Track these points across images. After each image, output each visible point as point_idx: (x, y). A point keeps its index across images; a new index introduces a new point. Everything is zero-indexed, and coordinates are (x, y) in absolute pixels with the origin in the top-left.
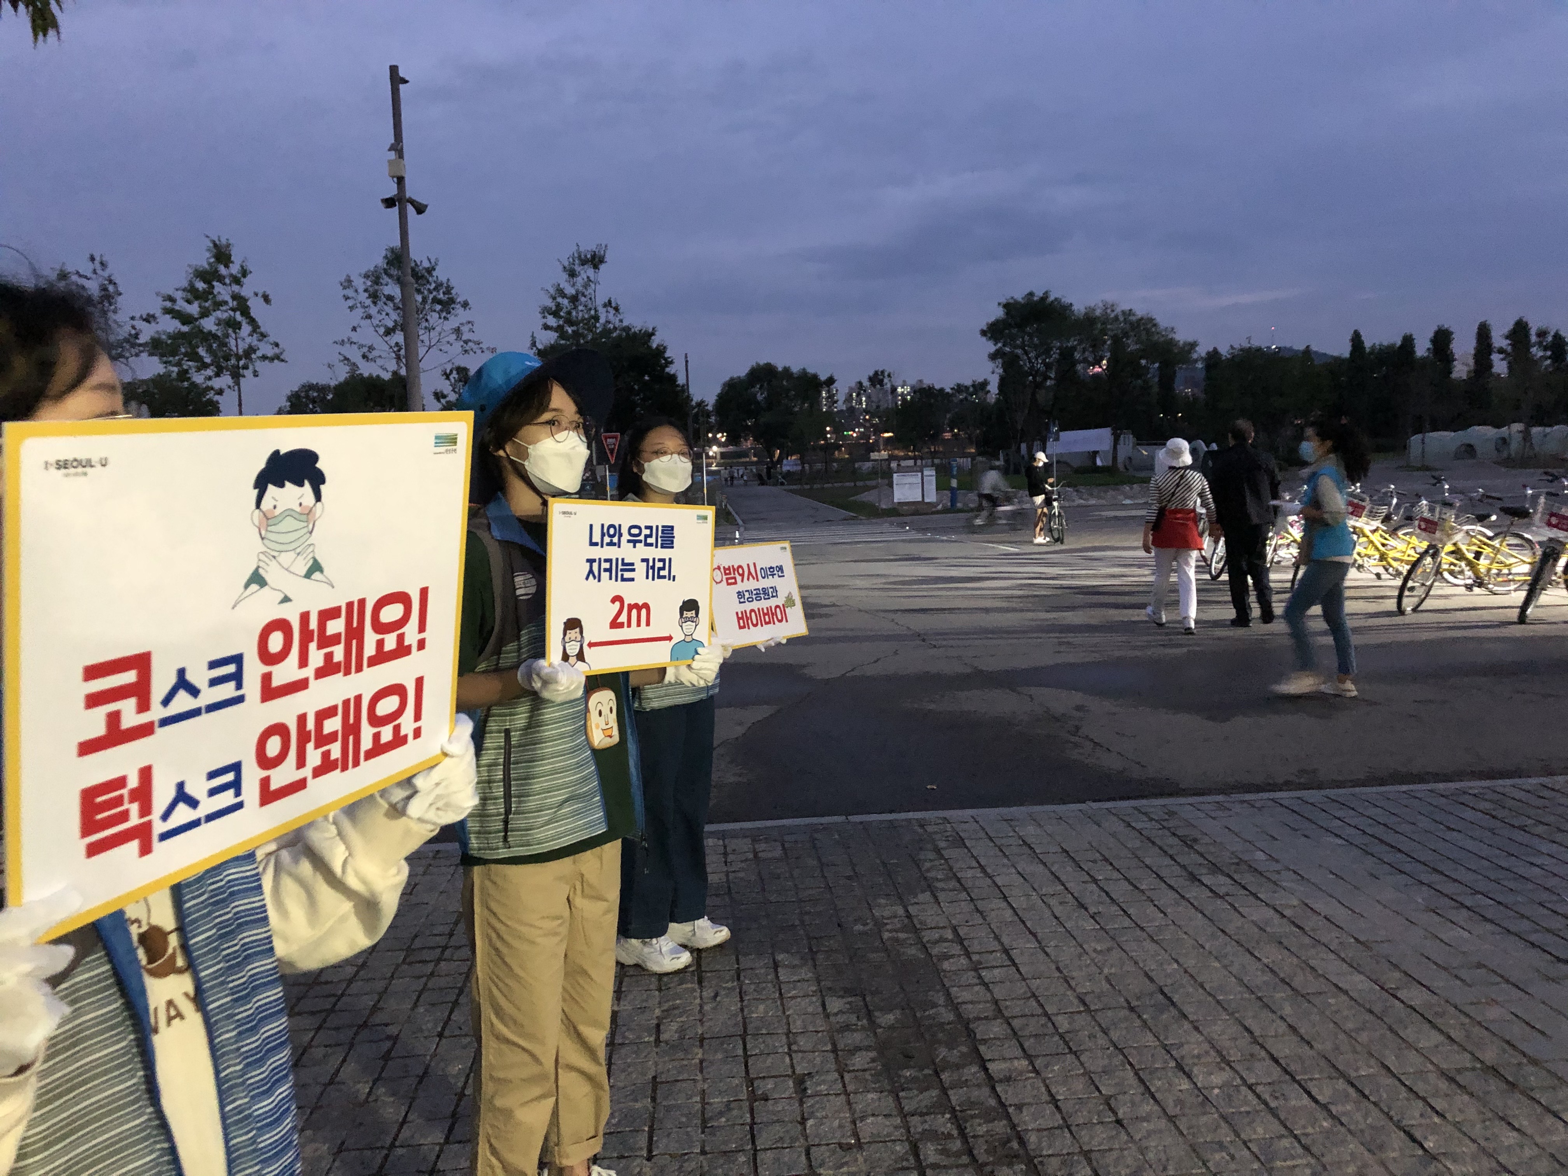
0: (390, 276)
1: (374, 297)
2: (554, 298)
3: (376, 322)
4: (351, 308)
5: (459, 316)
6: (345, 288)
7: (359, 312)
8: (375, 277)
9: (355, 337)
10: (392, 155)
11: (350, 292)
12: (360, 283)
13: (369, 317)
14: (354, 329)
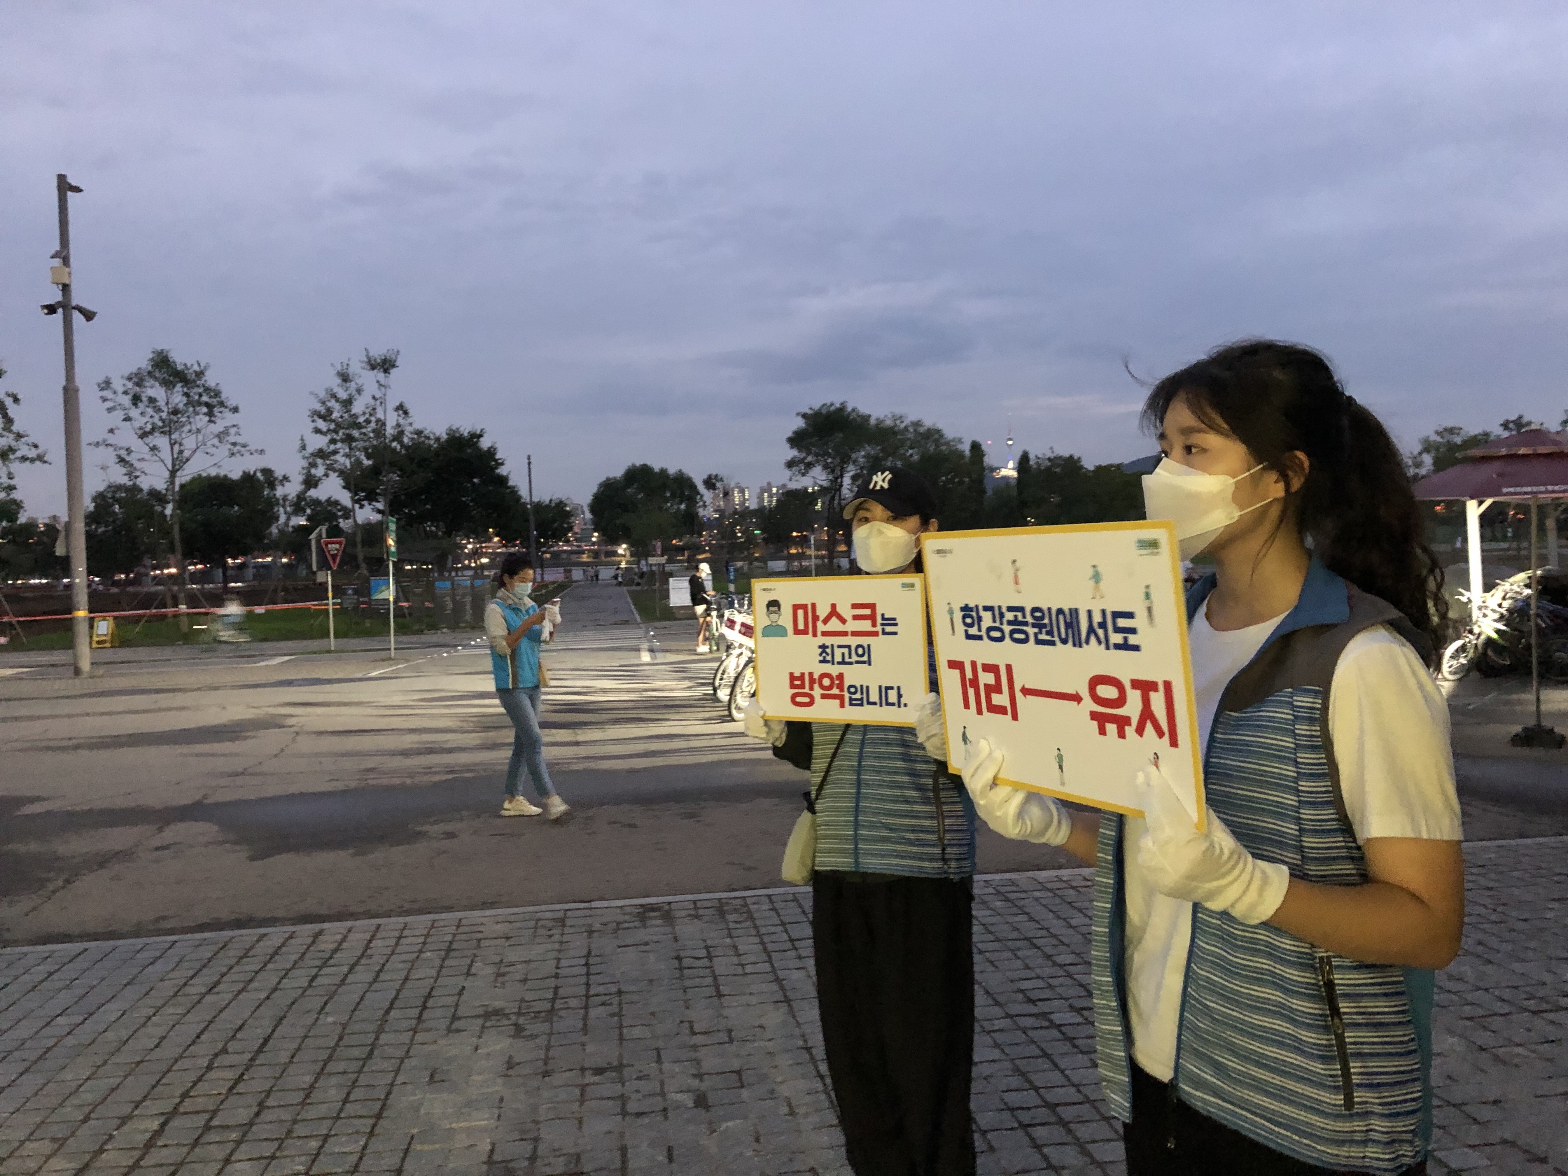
0: (156, 379)
1: (136, 400)
2: (323, 403)
3: (137, 424)
4: (110, 410)
5: (225, 419)
6: (102, 389)
7: (120, 414)
8: (138, 379)
9: (111, 439)
10: (57, 262)
11: (107, 394)
12: (118, 384)
13: (128, 419)
14: (111, 431)
